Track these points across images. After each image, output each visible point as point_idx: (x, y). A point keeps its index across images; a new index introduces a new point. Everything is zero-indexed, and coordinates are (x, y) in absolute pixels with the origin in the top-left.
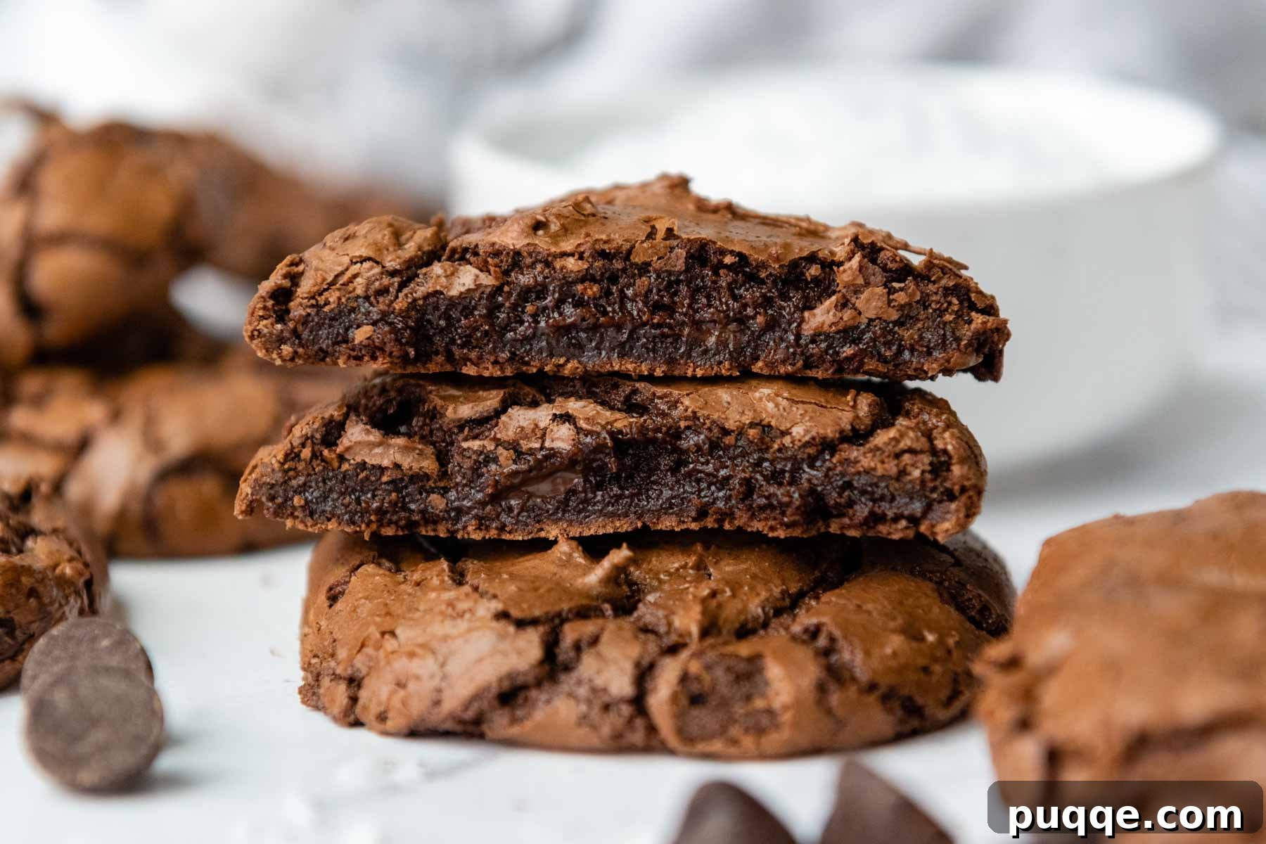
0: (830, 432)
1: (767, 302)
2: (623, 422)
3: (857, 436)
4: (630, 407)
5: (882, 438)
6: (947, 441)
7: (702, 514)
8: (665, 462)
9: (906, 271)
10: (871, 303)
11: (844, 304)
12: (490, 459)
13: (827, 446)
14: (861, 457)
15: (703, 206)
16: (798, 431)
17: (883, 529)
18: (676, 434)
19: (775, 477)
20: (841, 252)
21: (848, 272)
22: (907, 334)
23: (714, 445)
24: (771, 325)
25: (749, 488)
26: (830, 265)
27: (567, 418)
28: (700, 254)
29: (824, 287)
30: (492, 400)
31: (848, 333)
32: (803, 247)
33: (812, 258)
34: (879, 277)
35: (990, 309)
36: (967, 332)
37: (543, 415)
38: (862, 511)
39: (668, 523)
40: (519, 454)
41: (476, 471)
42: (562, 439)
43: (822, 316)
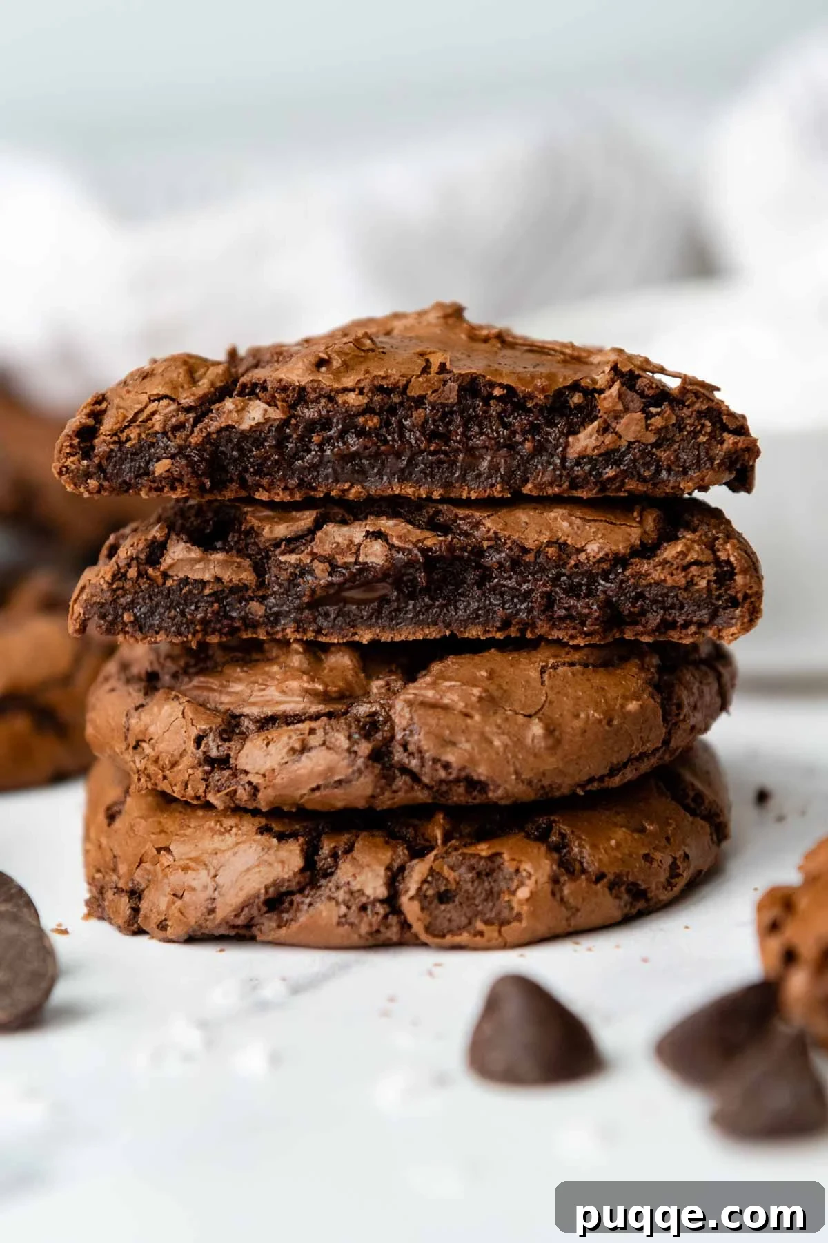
0: (621, 548)
1: (534, 429)
2: (432, 540)
3: (646, 550)
4: (434, 526)
5: (671, 551)
6: (728, 552)
7: (506, 624)
8: (471, 576)
9: (662, 395)
10: (631, 427)
11: (605, 429)
12: (304, 571)
13: (620, 561)
14: (652, 571)
15: (475, 336)
16: (592, 548)
17: (674, 636)
18: (479, 552)
19: (573, 591)
20: (601, 379)
21: (609, 398)
22: (663, 455)
23: (515, 563)
24: (540, 449)
25: (549, 600)
26: (591, 393)
27: (378, 535)
28: (472, 387)
29: (587, 413)
30: (306, 519)
31: (610, 456)
32: (565, 377)
33: (575, 387)
34: (637, 403)
35: (741, 429)
36: (720, 451)
37: (356, 532)
38: (654, 619)
39: (474, 632)
40: (333, 568)
41: (292, 580)
42: (375, 554)
43: (586, 440)
